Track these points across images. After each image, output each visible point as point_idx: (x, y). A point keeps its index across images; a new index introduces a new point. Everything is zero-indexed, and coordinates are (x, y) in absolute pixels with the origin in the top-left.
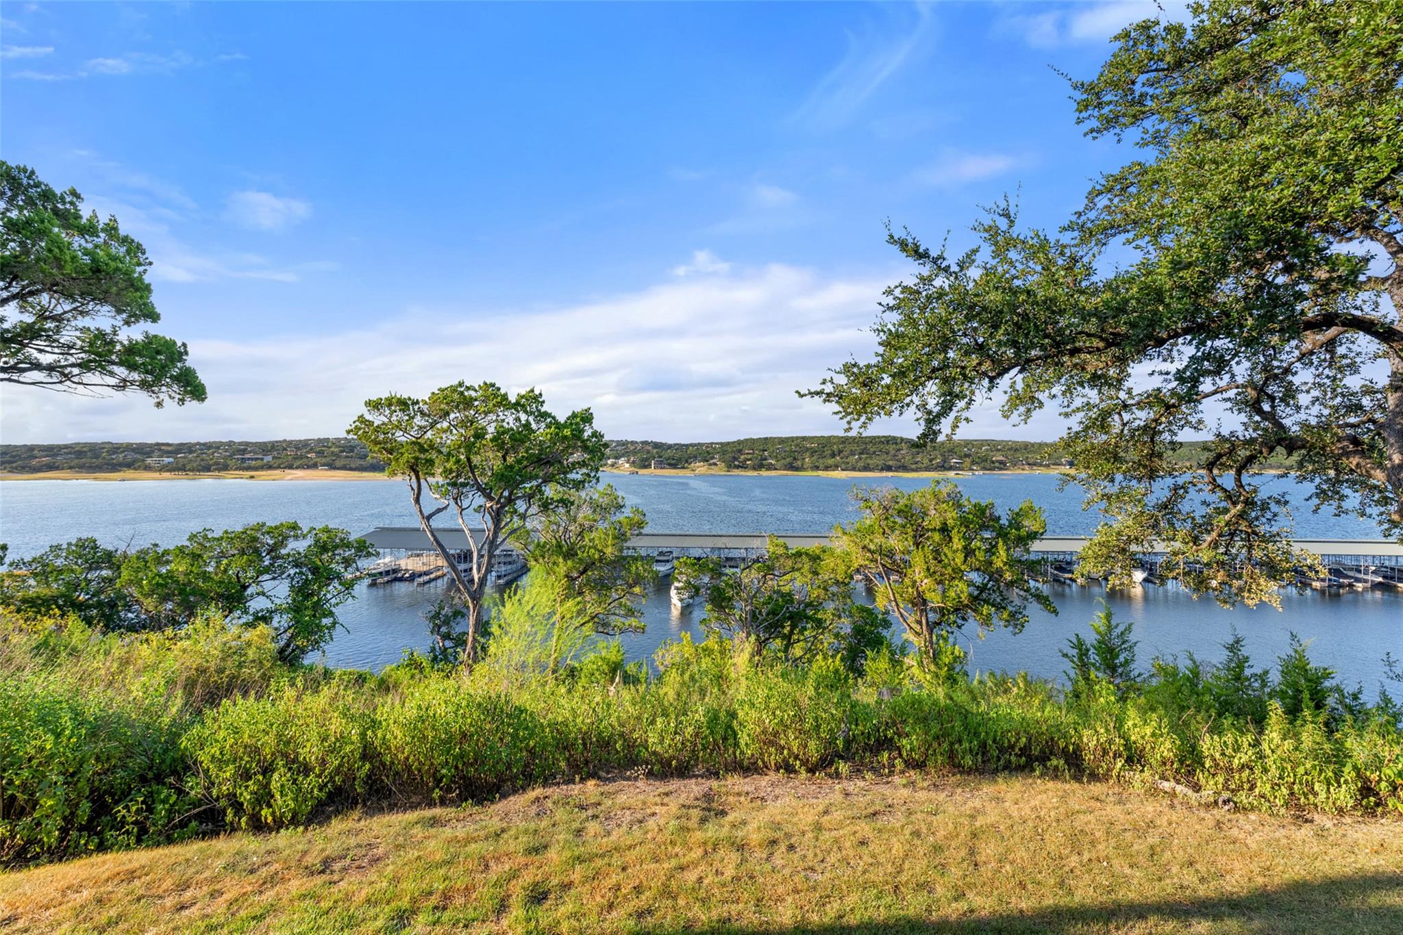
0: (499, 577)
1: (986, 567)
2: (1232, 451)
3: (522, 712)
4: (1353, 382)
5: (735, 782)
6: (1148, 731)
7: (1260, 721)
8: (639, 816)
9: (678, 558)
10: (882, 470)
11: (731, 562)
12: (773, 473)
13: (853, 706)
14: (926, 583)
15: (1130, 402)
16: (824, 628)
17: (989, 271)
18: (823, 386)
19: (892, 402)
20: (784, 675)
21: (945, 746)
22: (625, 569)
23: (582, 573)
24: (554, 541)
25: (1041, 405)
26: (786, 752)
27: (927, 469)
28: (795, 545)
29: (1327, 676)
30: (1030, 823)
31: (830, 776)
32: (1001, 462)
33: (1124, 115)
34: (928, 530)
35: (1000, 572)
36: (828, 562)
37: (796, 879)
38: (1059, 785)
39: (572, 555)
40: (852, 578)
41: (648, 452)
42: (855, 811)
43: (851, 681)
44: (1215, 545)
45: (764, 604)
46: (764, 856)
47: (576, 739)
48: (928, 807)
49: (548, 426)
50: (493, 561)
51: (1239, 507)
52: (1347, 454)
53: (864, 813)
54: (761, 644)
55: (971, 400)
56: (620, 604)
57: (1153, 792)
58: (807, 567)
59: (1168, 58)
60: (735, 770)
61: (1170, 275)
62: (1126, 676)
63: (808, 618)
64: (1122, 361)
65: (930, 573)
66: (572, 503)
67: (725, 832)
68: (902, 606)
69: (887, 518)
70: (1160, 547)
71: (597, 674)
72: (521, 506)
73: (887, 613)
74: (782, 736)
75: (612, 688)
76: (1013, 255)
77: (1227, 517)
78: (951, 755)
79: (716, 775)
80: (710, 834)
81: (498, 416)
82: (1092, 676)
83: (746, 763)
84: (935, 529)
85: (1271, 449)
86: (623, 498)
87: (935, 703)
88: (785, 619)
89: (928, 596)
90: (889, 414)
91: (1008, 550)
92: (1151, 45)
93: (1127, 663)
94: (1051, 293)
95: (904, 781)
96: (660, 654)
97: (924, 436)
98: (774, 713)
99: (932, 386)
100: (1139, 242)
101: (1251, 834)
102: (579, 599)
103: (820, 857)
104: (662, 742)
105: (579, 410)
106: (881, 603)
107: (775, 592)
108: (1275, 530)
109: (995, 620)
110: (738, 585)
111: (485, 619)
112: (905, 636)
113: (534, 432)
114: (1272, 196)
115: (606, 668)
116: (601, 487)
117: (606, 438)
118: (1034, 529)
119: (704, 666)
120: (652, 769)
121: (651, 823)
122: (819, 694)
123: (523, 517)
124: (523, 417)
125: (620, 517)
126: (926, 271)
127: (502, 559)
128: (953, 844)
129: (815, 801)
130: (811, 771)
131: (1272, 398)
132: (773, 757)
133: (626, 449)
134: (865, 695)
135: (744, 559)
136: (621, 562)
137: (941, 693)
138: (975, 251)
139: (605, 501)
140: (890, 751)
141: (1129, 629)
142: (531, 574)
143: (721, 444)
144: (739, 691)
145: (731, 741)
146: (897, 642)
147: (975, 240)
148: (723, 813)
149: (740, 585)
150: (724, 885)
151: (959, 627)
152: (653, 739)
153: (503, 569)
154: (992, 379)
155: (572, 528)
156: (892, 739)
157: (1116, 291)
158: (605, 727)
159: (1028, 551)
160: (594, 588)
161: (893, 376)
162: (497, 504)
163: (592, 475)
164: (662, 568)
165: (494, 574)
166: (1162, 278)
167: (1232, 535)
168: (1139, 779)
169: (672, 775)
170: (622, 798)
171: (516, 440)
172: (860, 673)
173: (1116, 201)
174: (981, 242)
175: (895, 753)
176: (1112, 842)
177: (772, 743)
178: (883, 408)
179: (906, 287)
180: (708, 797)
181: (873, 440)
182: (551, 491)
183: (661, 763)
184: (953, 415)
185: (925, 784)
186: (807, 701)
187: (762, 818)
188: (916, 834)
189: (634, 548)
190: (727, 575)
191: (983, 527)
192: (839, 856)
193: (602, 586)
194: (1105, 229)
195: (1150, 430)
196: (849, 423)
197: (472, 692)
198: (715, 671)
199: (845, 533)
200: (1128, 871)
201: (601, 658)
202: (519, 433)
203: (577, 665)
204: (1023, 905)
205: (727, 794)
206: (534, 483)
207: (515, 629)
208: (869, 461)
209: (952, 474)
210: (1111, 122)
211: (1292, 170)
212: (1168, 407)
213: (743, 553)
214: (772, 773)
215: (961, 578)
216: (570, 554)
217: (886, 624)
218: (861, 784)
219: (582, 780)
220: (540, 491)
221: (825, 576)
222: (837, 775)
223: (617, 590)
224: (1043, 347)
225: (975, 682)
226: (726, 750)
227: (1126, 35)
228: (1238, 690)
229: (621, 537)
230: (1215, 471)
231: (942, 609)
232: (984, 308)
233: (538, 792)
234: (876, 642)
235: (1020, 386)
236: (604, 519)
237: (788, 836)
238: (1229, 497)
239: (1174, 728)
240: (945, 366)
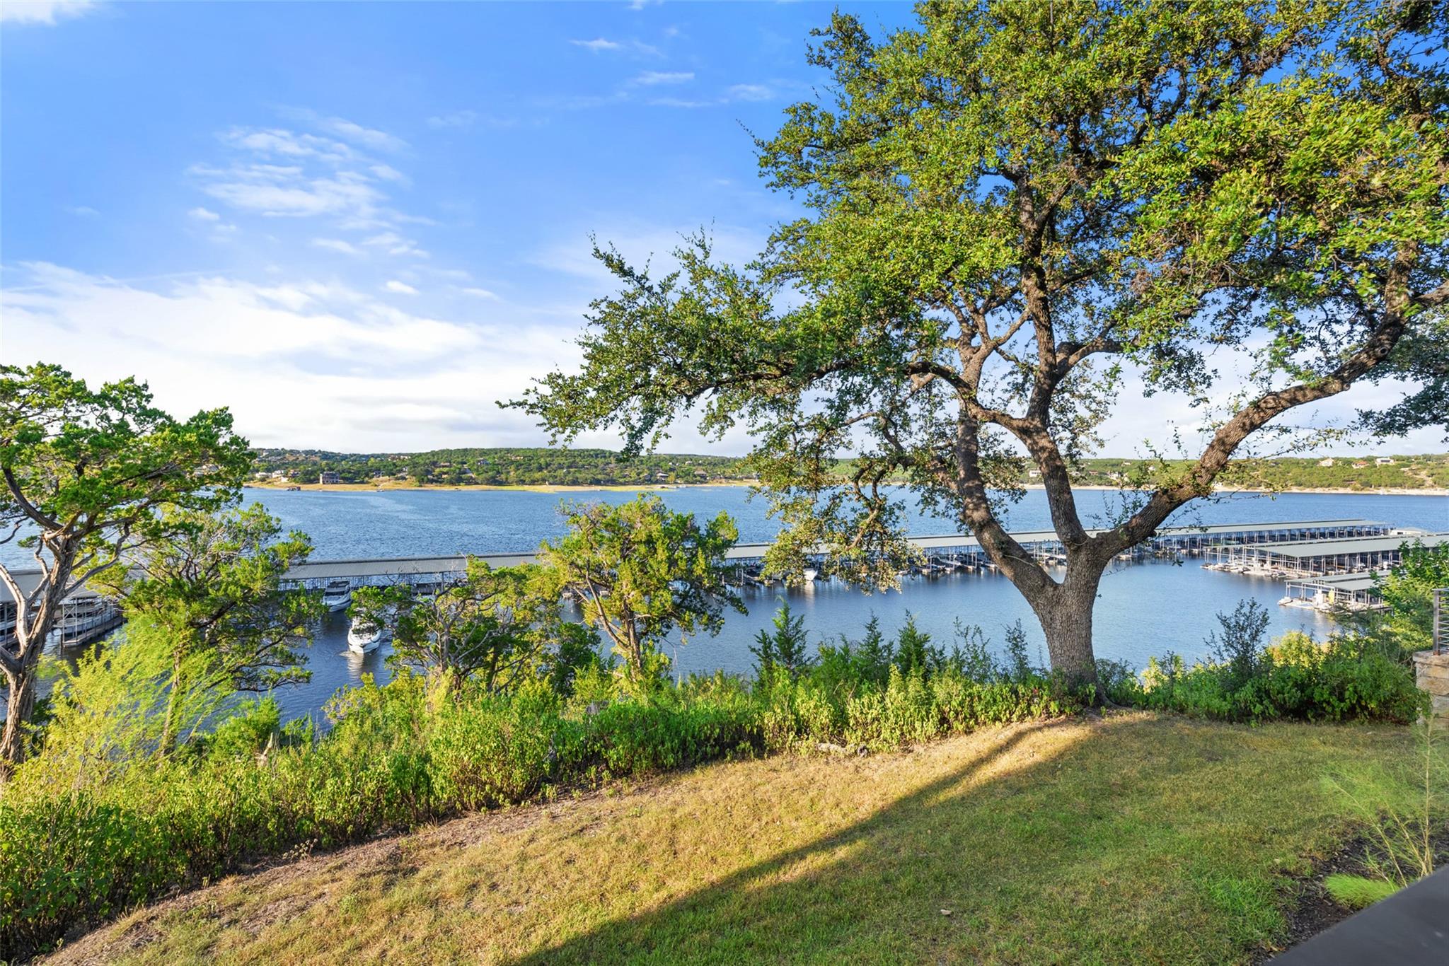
0: (68, 636)
1: (688, 577)
2: (870, 467)
3: (110, 813)
4: (940, 415)
5: (430, 833)
6: (812, 704)
7: (885, 684)
8: (300, 903)
9: (356, 589)
10: (591, 484)
11: (425, 589)
12: (473, 488)
13: (560, 727)
14: (635, 594)
15: (801, 424)
16: (531, 651)
17: (687, 297)
18: (526, 397)
19: (597, 416)
20: (485, 706)
21: (650, 750)
22: (282, 607)
23: (215, 618)
24: (170, 580)
25: (733, 423)
26: (487, 787)
27: (635, 483)
28: (498, 566)
29: (926, 640)
30: (721, 804)
31: (537, 803)
32: (703, 476)
33: (796, 177)
34: (634, 543)
35: (699, 578)
36: (534, 581)
37: (499, 918)
38: (746, 765)
39: (201, 596)
40: (560, 595)
41: (315, 464)
42: (562, 832)
43: (559, 703)
44: (860, 544)
45: (464, 632)
46: (463, 904)
47: (205, 830)
48: (633, 811)
49: (160, 428)
50: (57, 614)
51: (875, 512)
52: (937, 470)
53: (571, 831)
54: (460, 676)
55: (671, 417)
56: (276, 650)
57: (815, 754)
58: (511, 588)
59: (825, 138)
60: (428, 819)
61: (822, 320)
62: (800, 662)
63: (513, 642)
64: (794, 388)
65: (636, 584)
66: (200, 529)
67: (415, 890)
68: (610, 619)
69: (594, 533)
70: (824, 548)
71: (239, 743)
72: (111, 536)
73: (596, 628)
74: (484, 771)
75: (262, 757)
76: (707, 284)
77: (868, 521)
78: (656, 757)
79: (406, 831)
80: (396, 898)
81: (67, 411)
82: (774, 665)
83: (442, 809)
84: (641, 542)
85: (895, 466)
86: (279, 520)
87: (640, 710)
88: (488, 645)
89: (635, 607)
90: (594, 427)
91: (706, 558)
92: (812, 125)
93: (800, 649)
94: (739, 323)
95: (611, 791)
96: (332, 704)
97: (628, 450)
98: (473, 749)
99: (636, 402)
100: (804, 288)
101: (876, 771)
102: (212, 650)
103: (525, 887)
104: (333, 806)
105: (211, 409)
106: (589, 619)
107: (475, 618)
108: (897, 530)
109: (696, 625)
110: (433, 614)
111: (40, 696)
112: (613, 650)
113: (134, 435)
114: (888, 267)
115: (252, 733)
116: (245, 508)
117: (253, 445)
118: (728, 537)
119: (390, 709)
120: (319, 842)
121: (318, 907)
122: (523, 720)
123: (116, 550)
124: (115, 416)
125: (274, 543)
126: (631, 288)
127: (76, 611)
128: (656, 840)
129: (520, 832)
130: (516, 802)
131: (895, 425)
132: (473, 796)
133: (280, 460)
134: (573, 713)
135: (439, 585)
136: (275, 599)
137: (644, 701)
138: (675, 276)
139: (252, 524)
140: (597, 764)
141: (801, 621)
142: (131, 625)
143: (411, 455)
144: (434, 732)
145: (424, 789)
146: (605, 657)
147: (676, 265)
148: (414, 870)
149: (434, 614)
150: (415, 949)
151: (664, 635)
152: (320, 806)
153: (76, 624)
154: (689, 398)
155: (201, 560)
156: (599, 752)
157: (788, 327)
158: (251, 806)
159: (723, 558)
160: (234, 634)
161: (597, 390)
162: (66, 533)
163: (232, 491)
164: (334, 602)
165: (58, 633)
166: (818, 323)
167: (871, 535)
168: (804, 746)
169: (347, 844)
170: (276, 887)
171: (101, 446)
172: (569, 693)
173: (790, 248)
174: (680, 268)
175: (603, 766)
176: (784, 804)
177: (472, 781)
178: (588, 422)
179: (611, 302)
180: (394, 858)
181: (583, 453)
182: (163, 513)
183: (332, 833)
184: (654, 429)
185: (631, 789)
186: (511, 729)
187: (461, 864)
188: (622, 839)
189: (294, 581)
190: (418, 603)
191: (685, 538)
192: (545, 881)
193: (246, 632)
194: (782, 272)
195: (815, 449)
196: (554, 435)
197: (14, 804)
198: (404, 713)
199: (552, 550)
200: (794, 824)
201: (246, 722)
202: (107, 436)
203: (208, 737)
204: (714, 878)
205: (418, 848)
206: (135, 504)
207: (98, 706)
208: (578, 475)
209: (657, 488)
210: (786, 180)
211: (900, 250)
212: (828, 429)
213: (439, 578)
214: (472, 814)
215: (666, 587)
216: (197, 593)
217: (596, 640)
218: (568, 803)
219: (213, 881)
220: (145, 515)
221: (531, 596)
222: (545, 800)
223: (270, 634)
224: (731, 371)
225: (679, 686)
226: (418, 798)
227: (795, 111)
228: (874, 660)
229: (275, 568)
230: (860, 484)
231: (648, 619)
232: (682, 332)
233: (138, 915)
234: (584, 659)
235: (715, 406)
236: (250, 546)
237: (490, 875)
238: (869, 505)
239: (831, 699)
240: (647, 383)
